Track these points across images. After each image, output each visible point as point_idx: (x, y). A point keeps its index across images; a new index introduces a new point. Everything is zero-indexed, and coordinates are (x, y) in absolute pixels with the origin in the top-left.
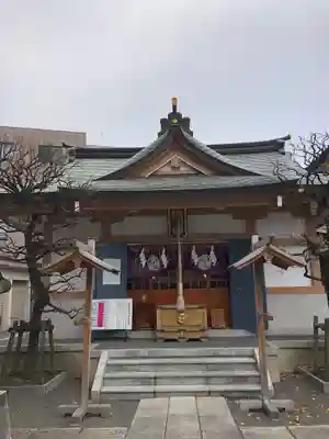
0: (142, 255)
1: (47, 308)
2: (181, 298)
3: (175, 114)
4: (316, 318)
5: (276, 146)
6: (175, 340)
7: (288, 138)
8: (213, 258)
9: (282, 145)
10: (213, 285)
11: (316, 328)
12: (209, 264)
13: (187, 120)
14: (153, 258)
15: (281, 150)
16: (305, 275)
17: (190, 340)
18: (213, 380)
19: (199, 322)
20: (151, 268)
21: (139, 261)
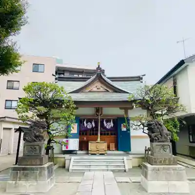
0: (85, 122)
1: (52, 141)
2: (99, 139)
3: (99, 68)
4: (146, 147)
5: (139, 79)
6: (95, 154)
7: (145, 75)
8: (112, 124)
9: (142, 79)
10: (111, 134)
11: (146, 150)
12: (110, 126)
13: (104, 70)
14: (89, 123)
15: (141, 81)
16: (143, 132)
17: (101, 154)
18: (109, 167)
19: (104, 148)
20: (88, 127)
21: (84, 124)
